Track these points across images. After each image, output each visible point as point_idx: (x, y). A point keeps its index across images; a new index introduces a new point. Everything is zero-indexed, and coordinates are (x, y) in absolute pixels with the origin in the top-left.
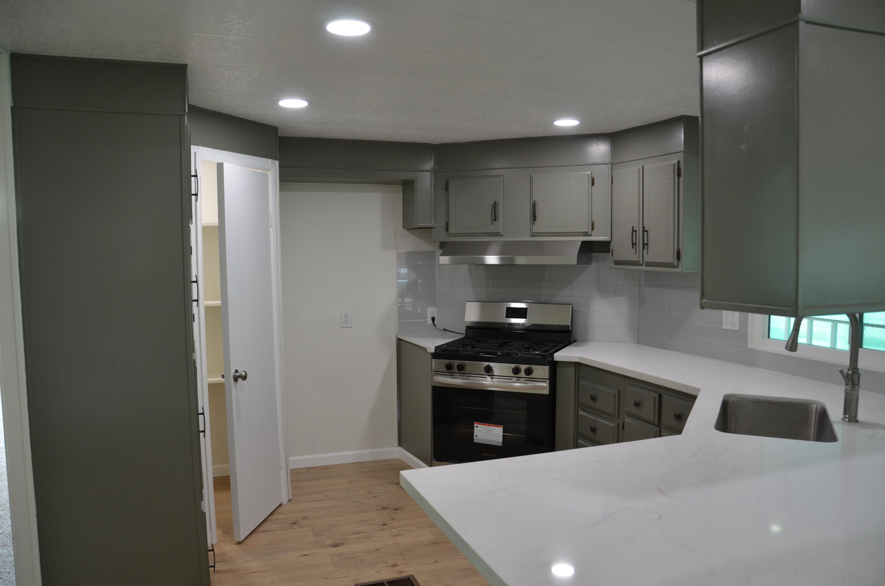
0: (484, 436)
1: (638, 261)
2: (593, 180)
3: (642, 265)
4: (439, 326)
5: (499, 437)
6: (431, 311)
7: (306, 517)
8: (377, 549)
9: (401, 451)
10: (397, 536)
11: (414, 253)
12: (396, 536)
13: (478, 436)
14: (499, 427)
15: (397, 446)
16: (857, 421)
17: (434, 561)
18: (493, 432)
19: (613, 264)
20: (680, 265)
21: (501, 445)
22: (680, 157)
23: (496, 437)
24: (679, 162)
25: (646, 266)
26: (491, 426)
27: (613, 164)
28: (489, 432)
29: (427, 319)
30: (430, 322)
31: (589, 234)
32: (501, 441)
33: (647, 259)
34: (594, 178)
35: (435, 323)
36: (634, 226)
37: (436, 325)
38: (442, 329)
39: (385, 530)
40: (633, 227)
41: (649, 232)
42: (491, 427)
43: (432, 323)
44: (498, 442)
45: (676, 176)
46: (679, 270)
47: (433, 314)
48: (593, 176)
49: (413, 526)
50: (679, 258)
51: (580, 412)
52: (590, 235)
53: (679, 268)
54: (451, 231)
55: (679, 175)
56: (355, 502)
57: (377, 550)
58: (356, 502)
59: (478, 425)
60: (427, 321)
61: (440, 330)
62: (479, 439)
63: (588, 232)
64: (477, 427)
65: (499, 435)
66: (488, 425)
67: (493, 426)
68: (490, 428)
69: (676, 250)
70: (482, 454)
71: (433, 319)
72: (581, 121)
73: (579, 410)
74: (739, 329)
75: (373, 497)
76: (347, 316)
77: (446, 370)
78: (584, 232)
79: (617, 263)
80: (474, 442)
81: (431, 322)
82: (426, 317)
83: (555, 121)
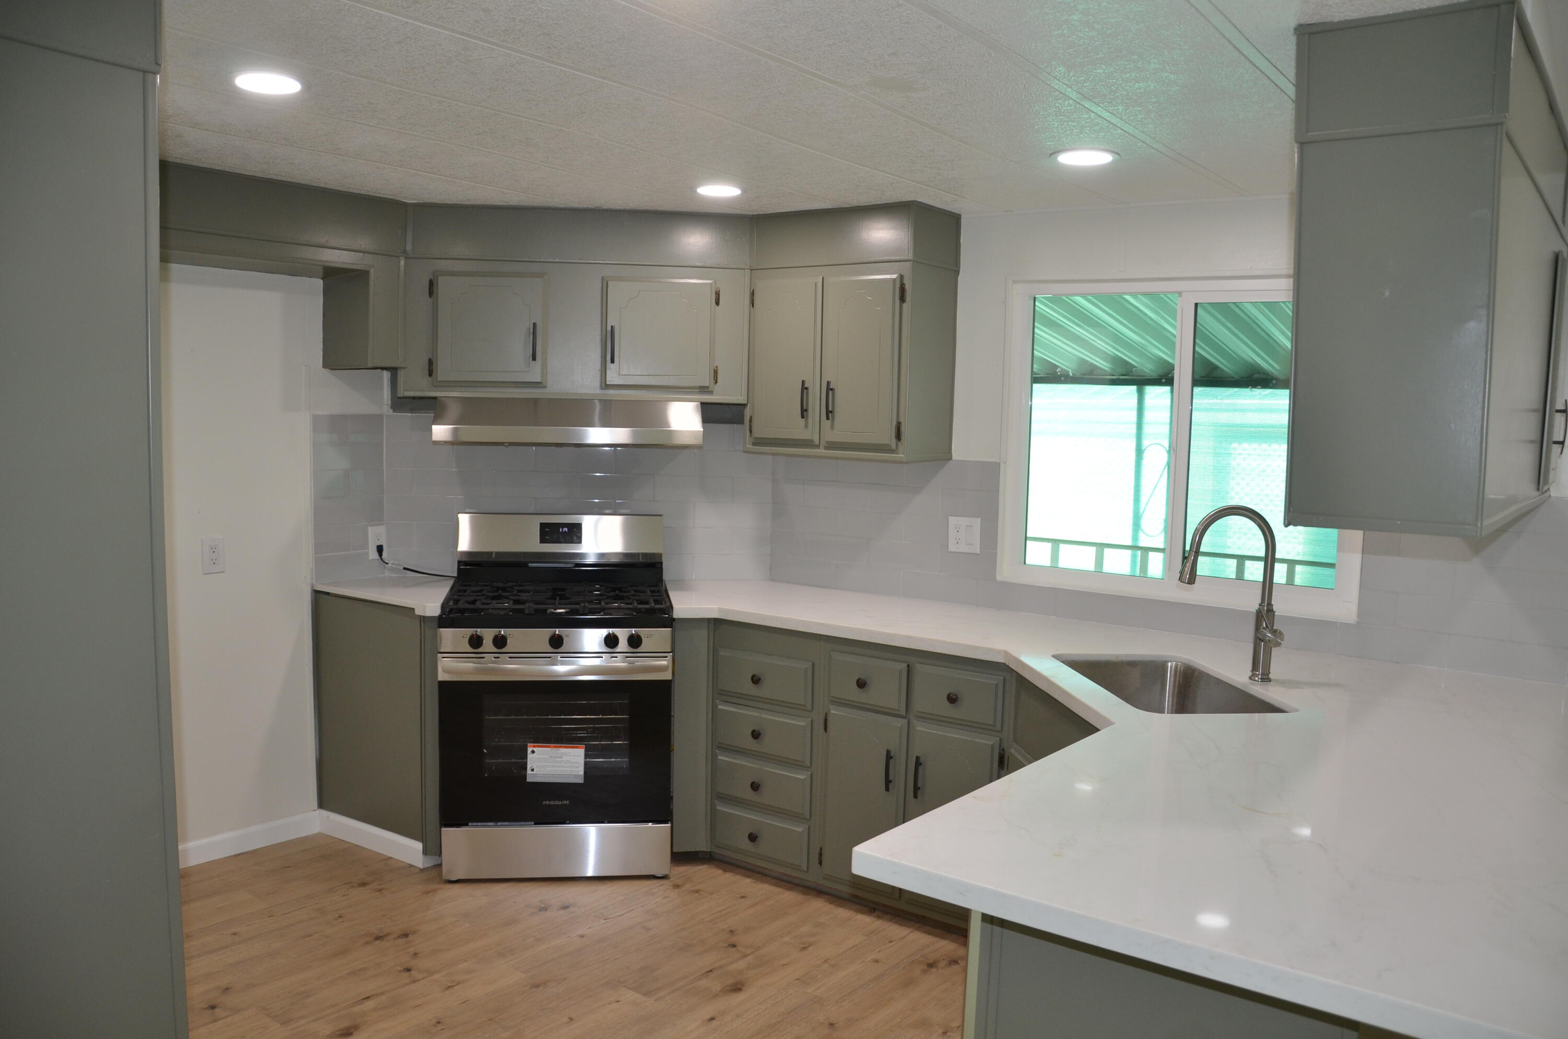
0: (547, 769)
1: (812, 441)
2: (718, 294)
3: (818, 446)
4: (392, 562)
5: (577, 767)
6: (376, 534)
7: (227, 989)
8: (436, 1020)
9: (328, 817)
10: (453, 986)
11: (344, 417)
12: (449, 987)
13: (535, 770)
14: (576, 747)
15: (316, 809)
16: (1270, 680)
17: (566, 1019)
18: (565, 758)
19: (751, 443)
20: (901, 447)
21: (581, 781)
22: (906, 269)
23: (570, 767)
24: (902, 277)
25: (826, 448)
26: (561, 747)
27: (753, 270)
28: (558, 759)
29: (367, 551)
30: (373, 554)
31: (710, 390)
32: (582, 773)
33: (831, 435)
34: (719, 290)
35: (383, 557)
36: (804, 379)
37: (386, 562)
38: (402, 568)
39: (419, 981)
40: (803, 382)
41: (836, 392)
42: (561, 749)
43: (379, 558)
44: (576, 776)
45: (898, 301)
46: (900, 456)
47: (378, 540)
48: (718, 288)
49: (466, 961)
50: (898, 436)
51: (720, 707)
52: (711, 393)
53: (897, 454)
54: (441, 375)
55: (902, 299)
56: (306, 936)
57: (439, 1023)
58: (310, 936)
59: (535, 749)
60: (368, 553)
61: (394, 570)
62: (538, 775)
63: (708, 387)
64: (533, 752)
65: (577, 763)
66: (555, 747)
67: (565, 747)
68: (559, 752)
69: (894, 423)
70: (544, 802)
71: (380, 549)
72: (744, 191)
73: (718, 703)
74: (980, 552)
75: (336, 919)
76: (215, 548)
77: (470, 649)
78: (701, 387)
79: (758, 442)
80: (528, 781)
81: (376, 556)
82: (366, 546)
83: (700, 185)
